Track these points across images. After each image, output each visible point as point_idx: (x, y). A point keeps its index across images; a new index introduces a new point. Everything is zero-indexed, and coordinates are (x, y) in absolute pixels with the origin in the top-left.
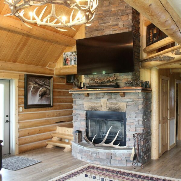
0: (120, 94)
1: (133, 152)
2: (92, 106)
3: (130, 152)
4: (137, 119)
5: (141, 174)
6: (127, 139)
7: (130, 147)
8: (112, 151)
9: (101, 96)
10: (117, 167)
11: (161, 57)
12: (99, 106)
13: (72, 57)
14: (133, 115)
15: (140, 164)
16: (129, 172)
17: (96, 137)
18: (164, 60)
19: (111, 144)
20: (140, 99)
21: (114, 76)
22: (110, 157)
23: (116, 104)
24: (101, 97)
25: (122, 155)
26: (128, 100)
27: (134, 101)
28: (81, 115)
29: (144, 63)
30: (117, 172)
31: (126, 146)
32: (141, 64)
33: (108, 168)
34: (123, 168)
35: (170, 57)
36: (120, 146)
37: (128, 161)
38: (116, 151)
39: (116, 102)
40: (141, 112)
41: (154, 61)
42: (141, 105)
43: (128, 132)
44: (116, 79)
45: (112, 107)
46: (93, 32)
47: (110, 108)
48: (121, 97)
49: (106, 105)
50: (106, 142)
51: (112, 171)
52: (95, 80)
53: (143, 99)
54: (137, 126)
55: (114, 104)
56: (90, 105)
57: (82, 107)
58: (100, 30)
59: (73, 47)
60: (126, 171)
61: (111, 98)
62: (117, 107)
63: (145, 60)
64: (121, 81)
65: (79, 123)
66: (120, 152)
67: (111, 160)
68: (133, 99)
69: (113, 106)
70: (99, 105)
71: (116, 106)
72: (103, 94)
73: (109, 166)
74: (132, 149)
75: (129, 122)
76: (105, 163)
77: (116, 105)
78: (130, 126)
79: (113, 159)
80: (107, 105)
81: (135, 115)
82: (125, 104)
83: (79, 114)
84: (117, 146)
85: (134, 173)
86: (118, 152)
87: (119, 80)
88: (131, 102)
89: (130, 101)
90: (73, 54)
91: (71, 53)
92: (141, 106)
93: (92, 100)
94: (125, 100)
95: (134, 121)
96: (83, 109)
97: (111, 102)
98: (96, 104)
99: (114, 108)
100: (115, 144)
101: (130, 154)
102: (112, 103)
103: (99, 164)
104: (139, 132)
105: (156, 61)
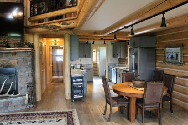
0: (12, 53)
1: (27, 97)
3: (24, 98)
4: (27, 72)
6: (19, 88)
7: (22, 94)
8: (9, 100)
10: (15, 111)
11: (49, 26)
14: (24, 69)
15: (32, 106)
16: (25, 113)
18: (50, 28)
19: (7, 94)
20: (29, 57)
21: (4, 39)
22: (6, 105)
23: (8, 61)
25: (18, 101)
26: (18, 58)
27: (24, 58)
30: (18, 115)
31: (18, 94)
33: (8, 114)
34: (19, 111)
35: (58, 26)
36: (14, 94)
37: (23, 105)
38: (12, 99)
39: (7, 59)
40: (30, 66)
41: (41, 28)
43: (20, 83)
44: (7, 41)
47: (2, 65)
48: (11, 56)
51: (13, 115)
53: (31, 57)
54: (28, 77)
60: (21, 113)
62: (9, 63)
64: (11, 43)
66: (16, 100)
67: (8, 107)
68: (23, 57)
69: (4, 63)
71: (8, 63)
73: (7, 112)
74: (25, 95)
75: (20, 75)
76: (3, 111)
77: (7, 62)
78: (21, 78)
79: (10, 106)
82: (17, 61)
84: (12, 95)
85: (28, 113)
86: (14, 100)
87: (9, 42)
88: (21, 60)
89: (21, 58)
92: (30, 62)
94: (16, 58)
95: (24, 74)
99: (6, 64)
100: (10, 93)
101: (25, 100)
102: (4, 61)
104: (29, 82)
105: (42, 28)
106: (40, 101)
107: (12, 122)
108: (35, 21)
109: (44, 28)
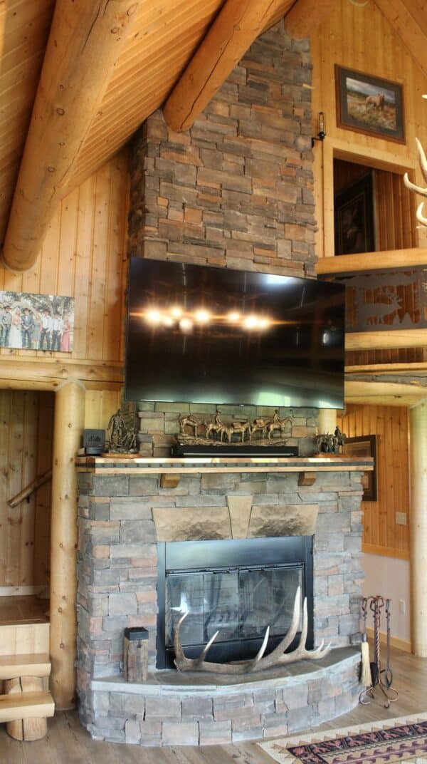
2: (194, 522)
4: (347, 554)
6: (318, 624)
9: (228, 486)
12: (224, 523)
14: (338, 543)
24: (226, 490)
26: (322, 497)
27: (339, 497)
39: (282, 503)
40: (359, 531)
42: (357, 510)
45: (274, 522)
47: (266, 526)
48: (296, 488)
49: (246, 518)
54: (349, 574)
55: (277, 513)
56: (187, 519)
57: (142, 532)
58: (209, 246)
61: (263, 491)
62: (292, 520)
65: (130, 598)
68: (337, 492)
69: (274, 517)
70: (223, 517)
71: (288, 518)
72: (235, 479)
75: (322, 567)
77: (285, 514)
78: (327, 578)
80: (253, 516)
81: (342, 543)
82: (315, 510)
83: (129, 561)
88: (327, 504)
89: (330, 498)
92: (359, 513)
93: (188, 502)
94: (312, 497)
95: (339, 561)
96: (149, 536)
97: (263, 504)
98: (212, 514)
99: (281, 524)
102: (270, 508)
105: (403, 383)
109: (412, 384)
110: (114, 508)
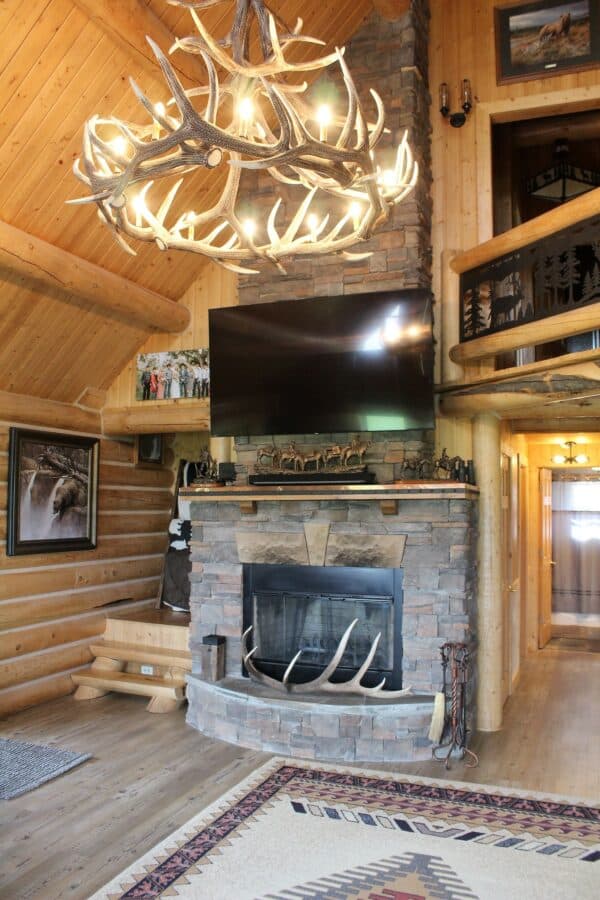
0: (383, 504)
1: (438, 708)
2: (269, 547)
3: (427, 712)
4: (443, 593)
5: (473, 787)
6: (405, 665)
7: (418, 693)
8: (363, 710)
9: (305, 513)
10: (384, 767)
11: (547, 379)
12: (299, 549)
13: (173, 369)
14: (430, 579)
15: (458, 753)
16: (427, 781)
17: (300, 661)
18: (556, 390)
19: (354, 684)
20: (456, 525)
21: (354, 442)
22: (351, 731)
23: (366, 540)
24: (303, 517)
25: (397, 721)
26: (409, 527)
27: (432, 528)
28: (225, 581)
29: (456, 398)
30: (399, 787)
31: (401, 689)
32: (441, 402)
33: (355, 771)
34: (400, 768)
35: (591, 381)
36: (384, 688)
37: (421, 743)
38: (376, 708)
39: (363, 533)
40: (459, 567)
41: (511, 391)
42: (458, 543)
43: (410, 639)
44: (364, 454)
45: (349, 551)
46: (268, 286)
47: (341, 555)
48: (381, 517)
49: (323, 546)
50: (334, 679)
51: (378, 784)
52: (284, 456)
53: (465, 525)
54: (446, 616)
55: (355, 541)
56: (263, 544)
57: (227, 553)
58: (296, 279)
59: (178, 334)
60: (412, 779)
61: (345, 519)
62: (370, 550)
63: (460, 389)
64: (381, 461)
65: (217, 610)
66: (390, 713)
67: (359, 742)
68: (430, 523)
69: (352, 546)
70: (298, 543)
71: (365, 548)
72: (312, 507)
73: (349, 764)
74: (432, 699)
75: (413, 604)
76: (335, 753)
77: (363, 544)
78: (418, 617)
79: (365, 740)
80: (330, 544)
81: (436, 581)
82: (400, 541)
83: (217, 577)
84: (376, 691)
85: (442, 783)
86: (383, 713)
87: (371, 455)
88: (420, 535)
89: (420, 529)
90: (175, 361)
91: (170, 357)
92: (461, 547)
93: (268, 528)
94: (398, 527)
95: (433, 600)
96: (233, 557)
97: (343, 532)
98: (287, 540)
99: (357, 553)
100: (368, 682)
101: (428, 719)
102: (348, 537)
103: (312, 757)
104: (452, 640)
105: (516, 391)
106: (492, 734)
107: (373, 815)
108: (478, 362)
109: (524, 392)
110: (205, 531)
